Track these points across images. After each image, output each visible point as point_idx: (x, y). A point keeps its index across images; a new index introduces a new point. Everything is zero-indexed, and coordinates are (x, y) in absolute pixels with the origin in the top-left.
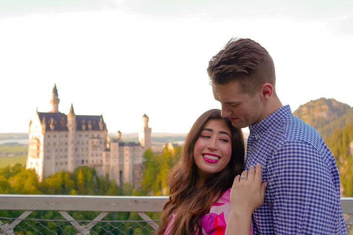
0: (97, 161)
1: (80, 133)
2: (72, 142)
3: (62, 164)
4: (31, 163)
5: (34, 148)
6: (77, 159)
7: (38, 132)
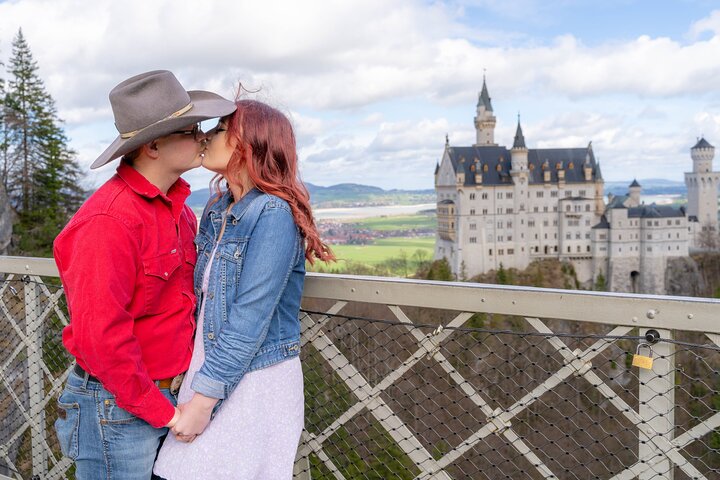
0: (579, 250)
1: (540, 188)
2: (522, 208)
4: (442, 250)
5: (445, 220)
6: (534, 243)
7: (450, 187)
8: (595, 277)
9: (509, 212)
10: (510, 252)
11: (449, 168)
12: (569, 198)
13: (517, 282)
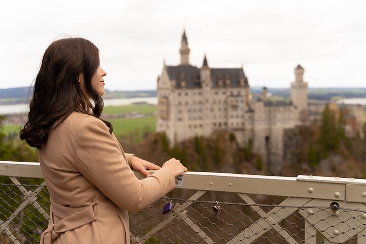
0: (237, 124)
1: (216, 90)
4: (161, 126)
5: (164, 108)
6: (214, 121)
7: (167, 89)
8: (247, 140)
9: (200, 103)
10: (201, 126)
11: (166, 78)
12: (232, 95)
13: (205, 144)
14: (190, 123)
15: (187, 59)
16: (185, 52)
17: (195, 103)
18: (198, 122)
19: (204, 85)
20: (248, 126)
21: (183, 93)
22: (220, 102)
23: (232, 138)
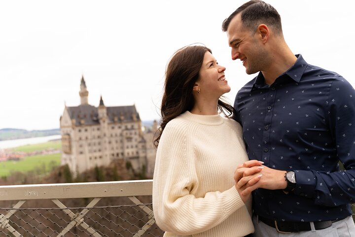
0: (133, 153)
1: (113, 125)
2: (105, 135)
3: (96, 158)
4: (65, 159)
5: (67, 144)
6: (112, 152)
7: (68, 127)
8: (141, 166)
9: (99, 137)
10: (101, 157)
11: (67, 117)
12: (127, 129)
13: (104, 173)
14: (90, 155)
15: (86, 100)
16: (84, 94)
17: (94, 138)
18: (98, 154)
19: (101, 121)
20: (142, 155)
21: (83, 130)
22: (116, 135)
23: (129, 166)
